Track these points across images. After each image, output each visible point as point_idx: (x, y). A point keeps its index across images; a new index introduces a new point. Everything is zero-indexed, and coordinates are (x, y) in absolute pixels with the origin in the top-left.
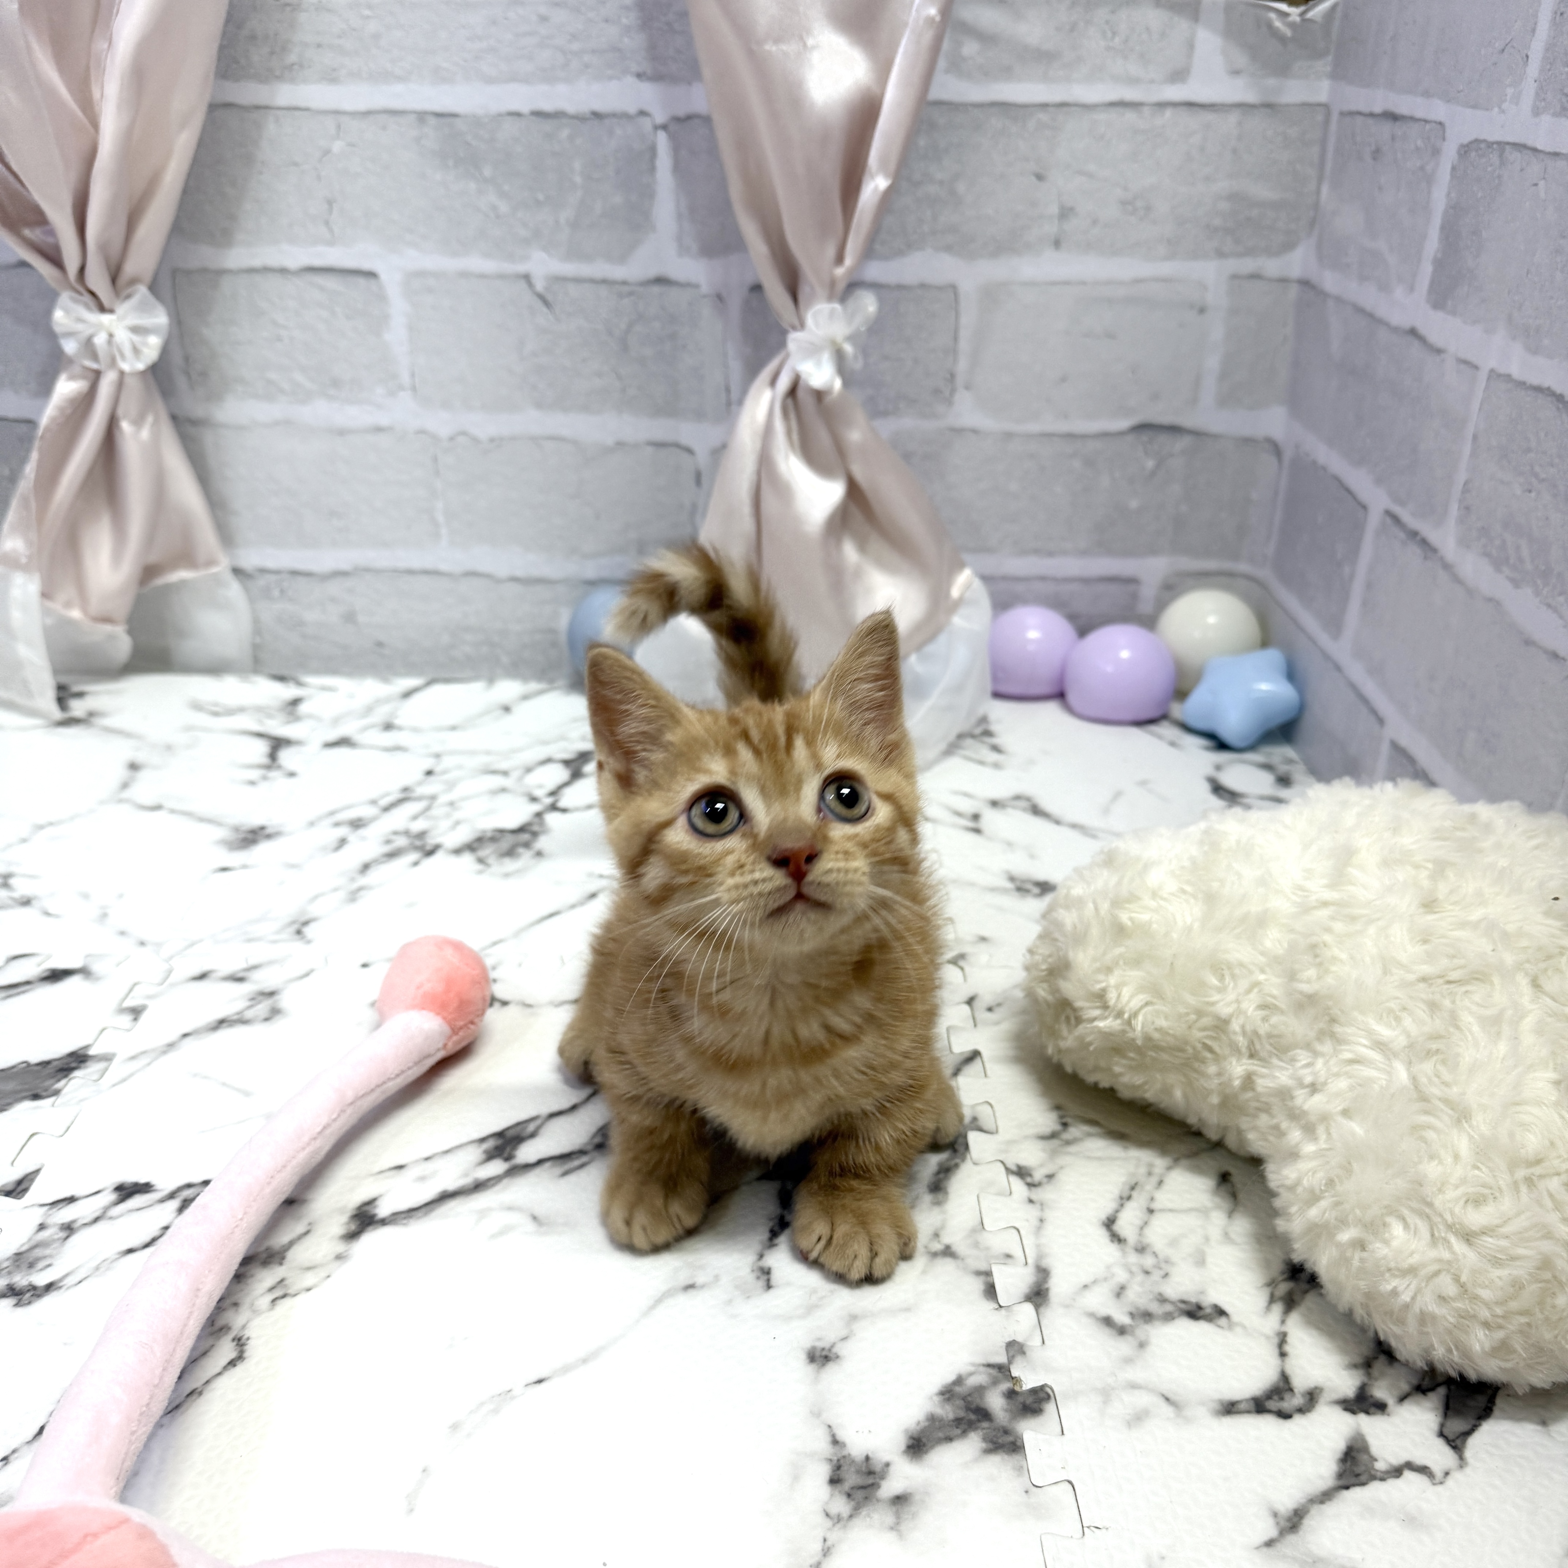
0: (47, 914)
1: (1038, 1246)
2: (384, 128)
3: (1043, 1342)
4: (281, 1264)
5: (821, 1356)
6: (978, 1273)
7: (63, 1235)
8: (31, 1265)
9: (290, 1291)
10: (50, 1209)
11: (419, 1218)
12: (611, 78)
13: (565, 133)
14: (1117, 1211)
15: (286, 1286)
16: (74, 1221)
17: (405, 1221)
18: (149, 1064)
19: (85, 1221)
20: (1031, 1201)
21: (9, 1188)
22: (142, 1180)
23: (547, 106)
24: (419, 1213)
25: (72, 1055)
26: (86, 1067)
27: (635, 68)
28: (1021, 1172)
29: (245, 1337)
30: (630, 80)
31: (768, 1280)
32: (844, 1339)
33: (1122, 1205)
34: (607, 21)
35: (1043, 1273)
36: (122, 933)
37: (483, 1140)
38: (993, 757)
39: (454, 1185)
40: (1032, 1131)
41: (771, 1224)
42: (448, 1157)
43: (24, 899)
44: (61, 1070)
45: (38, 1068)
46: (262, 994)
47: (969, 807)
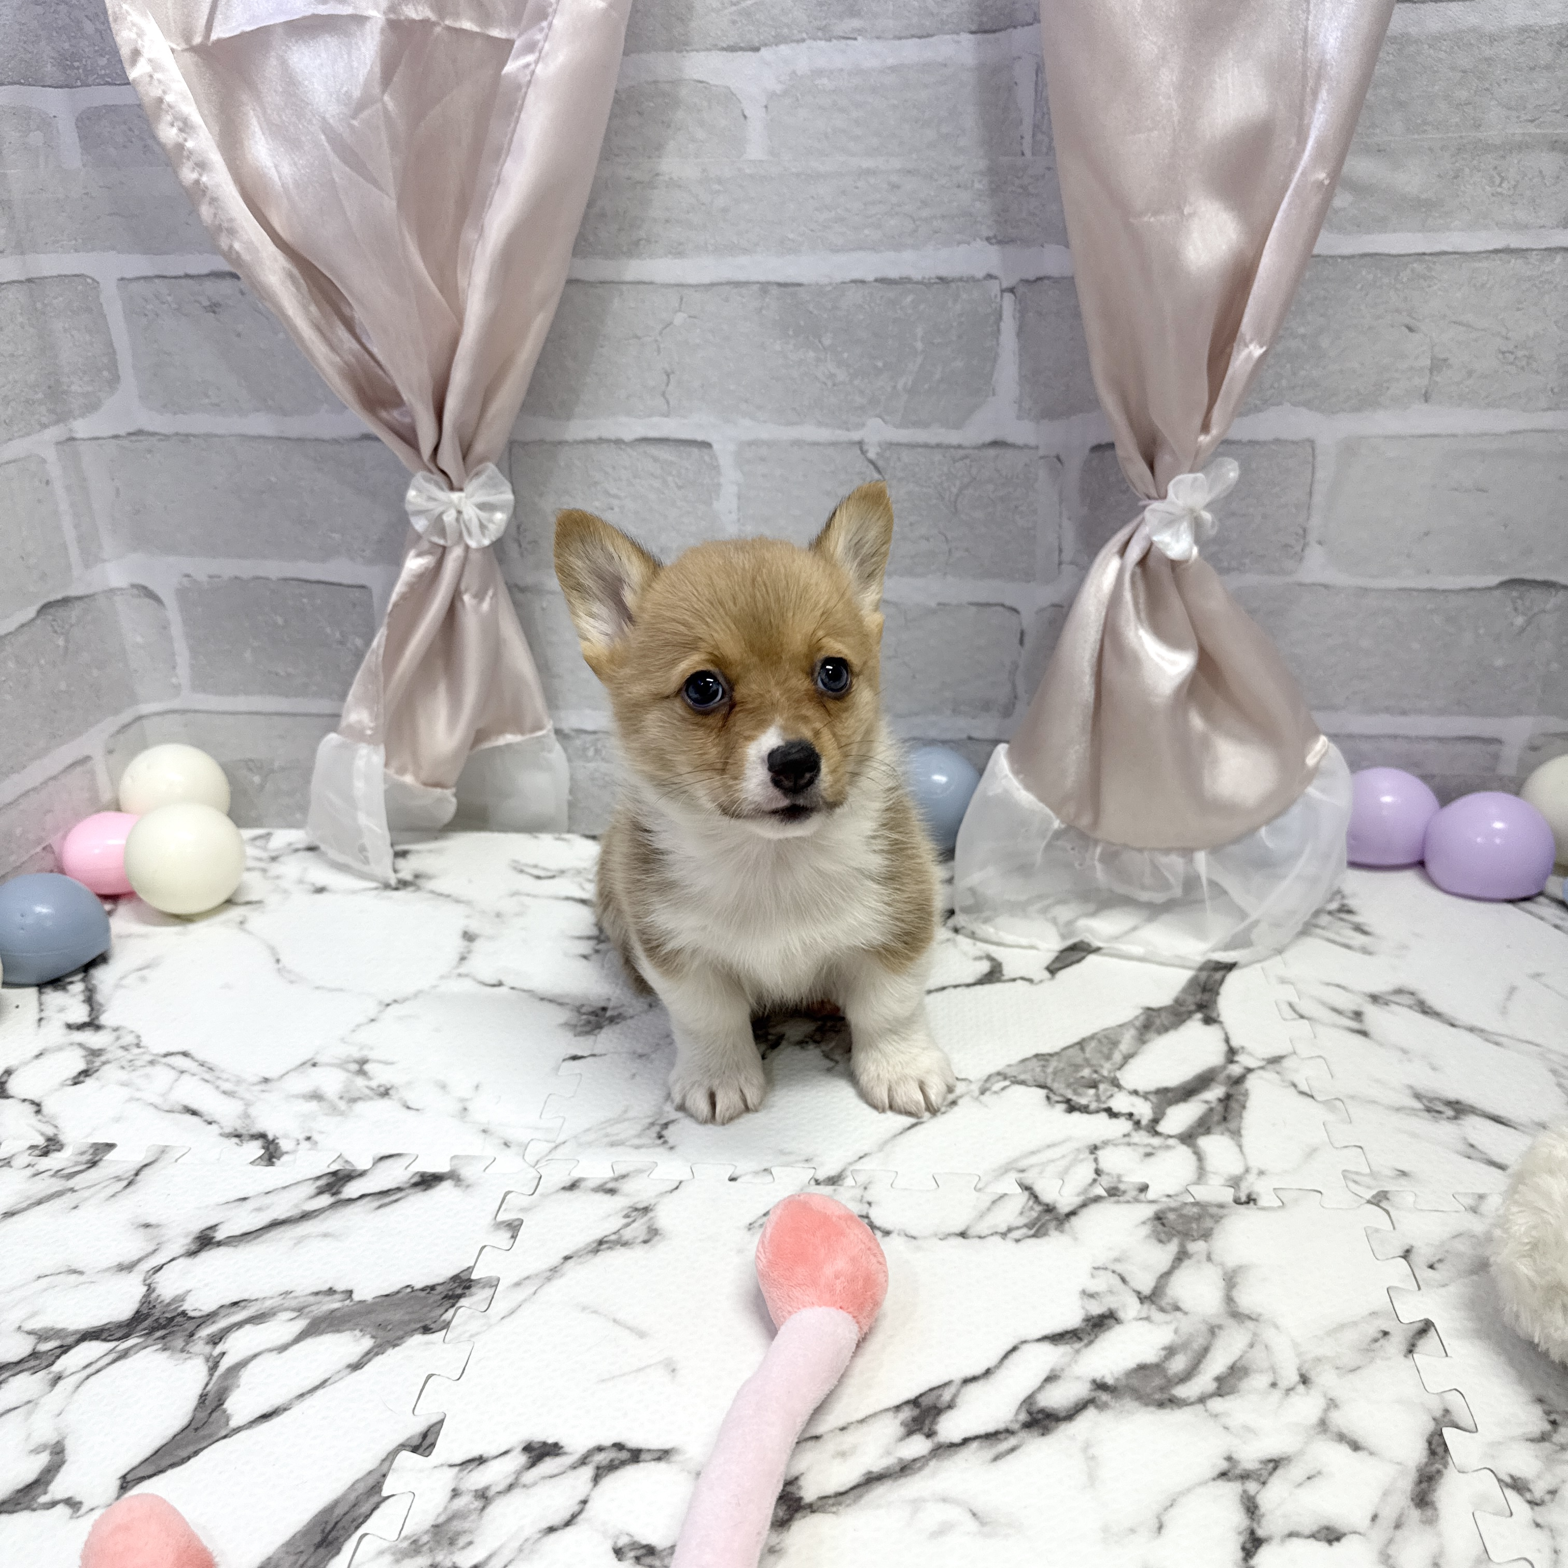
0: (408, 1108)
2: (727, 300)
7: (478, 1504)
8: (452, 1542)
10: (460, 1471)
11: (848, 1505)
12: (959, 243)
13: (910, 298)
16: (487, 1488)
17: (834, 1509)
18: (535, 1293)
19: (498, 1489)
20: (1538, 1525)
21: (416, 1442)
22: (550, 1441)
23: (893, 274)
24: (847, 1499)
25: (455, 1278)
26: (471, 1295)
27: (986, 232)
28: (1517, 1485)
30: (979, 244)
34: (959, 186)
36: (484, 1131)
37: (898, 1408)
38: (1358, 939)
39: (877, 1465)
40: (1519, 1431)
41: (1241, 1539)
42: (865, 1428)
43: (382, 1089)
44: (446, 1297)
45: (423, 1294)
46: (636, 1209)
47: (1347, 1002)
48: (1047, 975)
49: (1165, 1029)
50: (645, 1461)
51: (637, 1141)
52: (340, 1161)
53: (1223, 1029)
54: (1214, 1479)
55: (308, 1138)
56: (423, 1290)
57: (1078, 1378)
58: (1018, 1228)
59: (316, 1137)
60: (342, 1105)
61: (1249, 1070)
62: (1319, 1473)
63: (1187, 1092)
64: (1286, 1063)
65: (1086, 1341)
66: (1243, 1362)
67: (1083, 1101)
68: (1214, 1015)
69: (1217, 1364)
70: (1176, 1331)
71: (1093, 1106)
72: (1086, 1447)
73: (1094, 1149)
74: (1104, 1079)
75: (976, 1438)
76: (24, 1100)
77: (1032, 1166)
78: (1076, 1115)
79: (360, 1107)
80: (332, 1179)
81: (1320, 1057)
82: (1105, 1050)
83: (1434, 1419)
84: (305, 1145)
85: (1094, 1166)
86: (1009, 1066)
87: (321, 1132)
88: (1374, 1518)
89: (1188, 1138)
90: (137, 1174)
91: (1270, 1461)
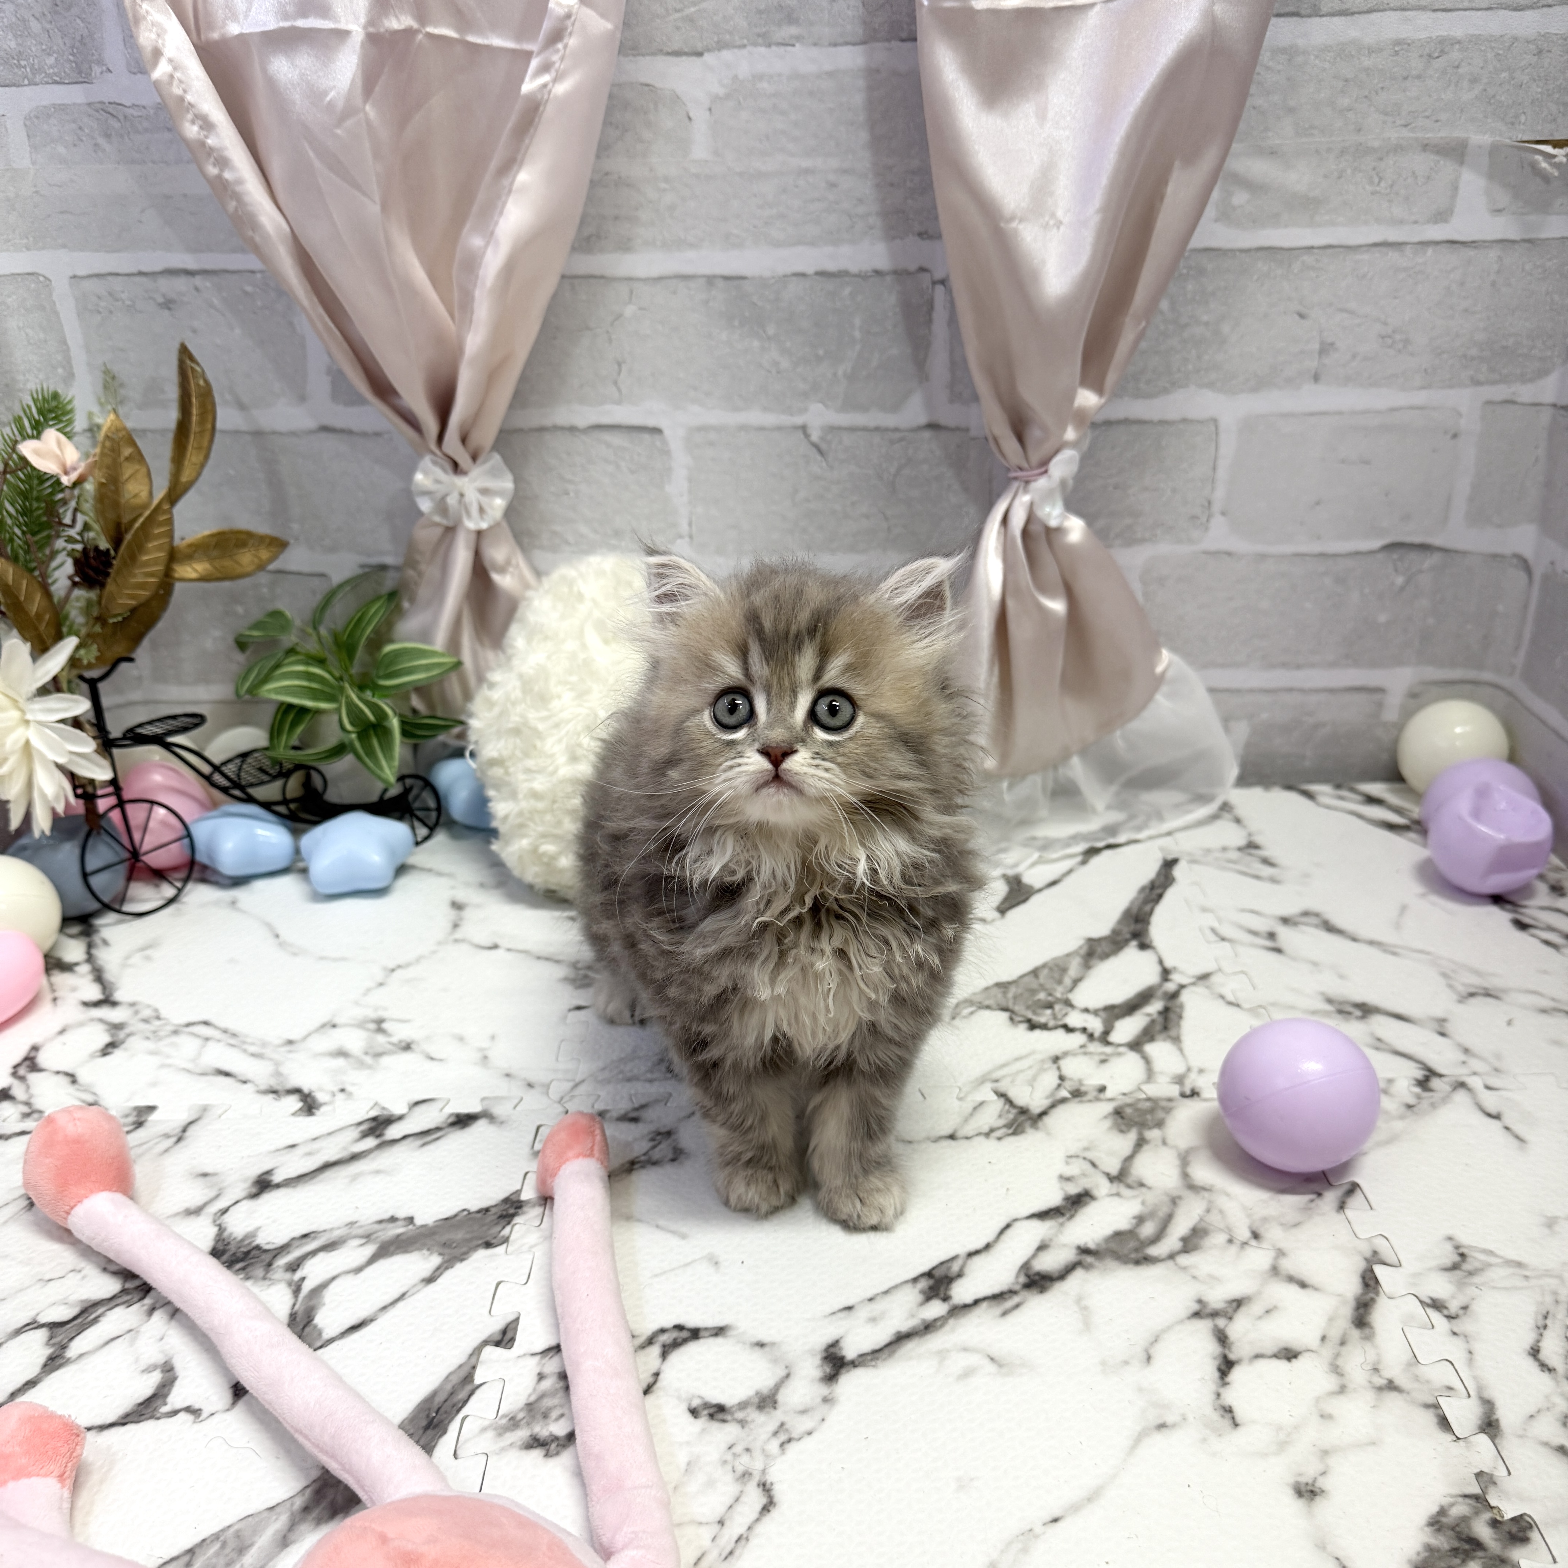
0: (432, 1059)
1: (1475, 1378)
2: (674, 292)
3: (1509, 1473)
4: (775, 1408)
5: (1307, 1491)
6: (1427, 1406)
7: (562, 1384)
8: (545, 1415)
9: (795, 1435)
10: (542, 1358)
11: (885, 1360)
12: (894, 238)
13: (846, 291)
14: (1538, 1341)
15: (787, 1430)
17: (874, 1363)
20: (1455, 1334)
21: (497, 1338)
23: (830, 266)
24: (884, 1355)
25: (506, 1200)
26: (523, 1213)
27: (915, 227)
28: (1436, 1305)
29: (769, 1482)
30: (912, 239)
31: (1233, 1418)
32: (1324, 1473)
33: (1541, 1335)
34: (892, 185)
35: (1488, 1405)
36: (507, 1075)
37: (915, 1280)
38: (1267, 871)
39: (905, 1326)
40: (1434, 1263)
41: (1216, 1363)
42: (889, 1298)
43: (403, 1044)
44: (502, 1217)
45: (479, 1215)
46: (659, 1134)
47: (1262, 925)
48: (996, 915)
49: (1105, 956)
50: (704, 1337)
51: (649, 1076)
52: (376, 1108)
53: (1157, 953)
54: (1189, 1318)
55: (343, 1090)
56: (479, 1212)
57: (1065, 1245)
58: (999, 1128)
59: (349, 1088)
60: (368, 1060)
61: (1182, 987)
62: (1275, 1308)
63: (1131, 1007)
64: (1214, 979)
65: (1068, 1215)
66: (1203, 1225)
67: (1042, 1020)
68: (1147, 941)
69: (1180, 1227)
70: (1143, 1203)
71: (1051, 1023)
72: (1079, 1300)
73: (1056, 1059)
74: (1058, 1000)
75: (985, 1299)
76: (58, 1073)
77: (1004, 1077)
78: (1037, 1033)
79: (385, 1060)
80: (373, 1124)
81: (1243, 972)
82: (1056, 975)
83: (1366, 1259)
84: (341, 1096)
85: (1057, 1073)
86: (974, 994)
87: (354, 1084)
88: (1323, 1338)
89: (1136, 1045)
90: (184, 1130)
91: (1234, 1301)
